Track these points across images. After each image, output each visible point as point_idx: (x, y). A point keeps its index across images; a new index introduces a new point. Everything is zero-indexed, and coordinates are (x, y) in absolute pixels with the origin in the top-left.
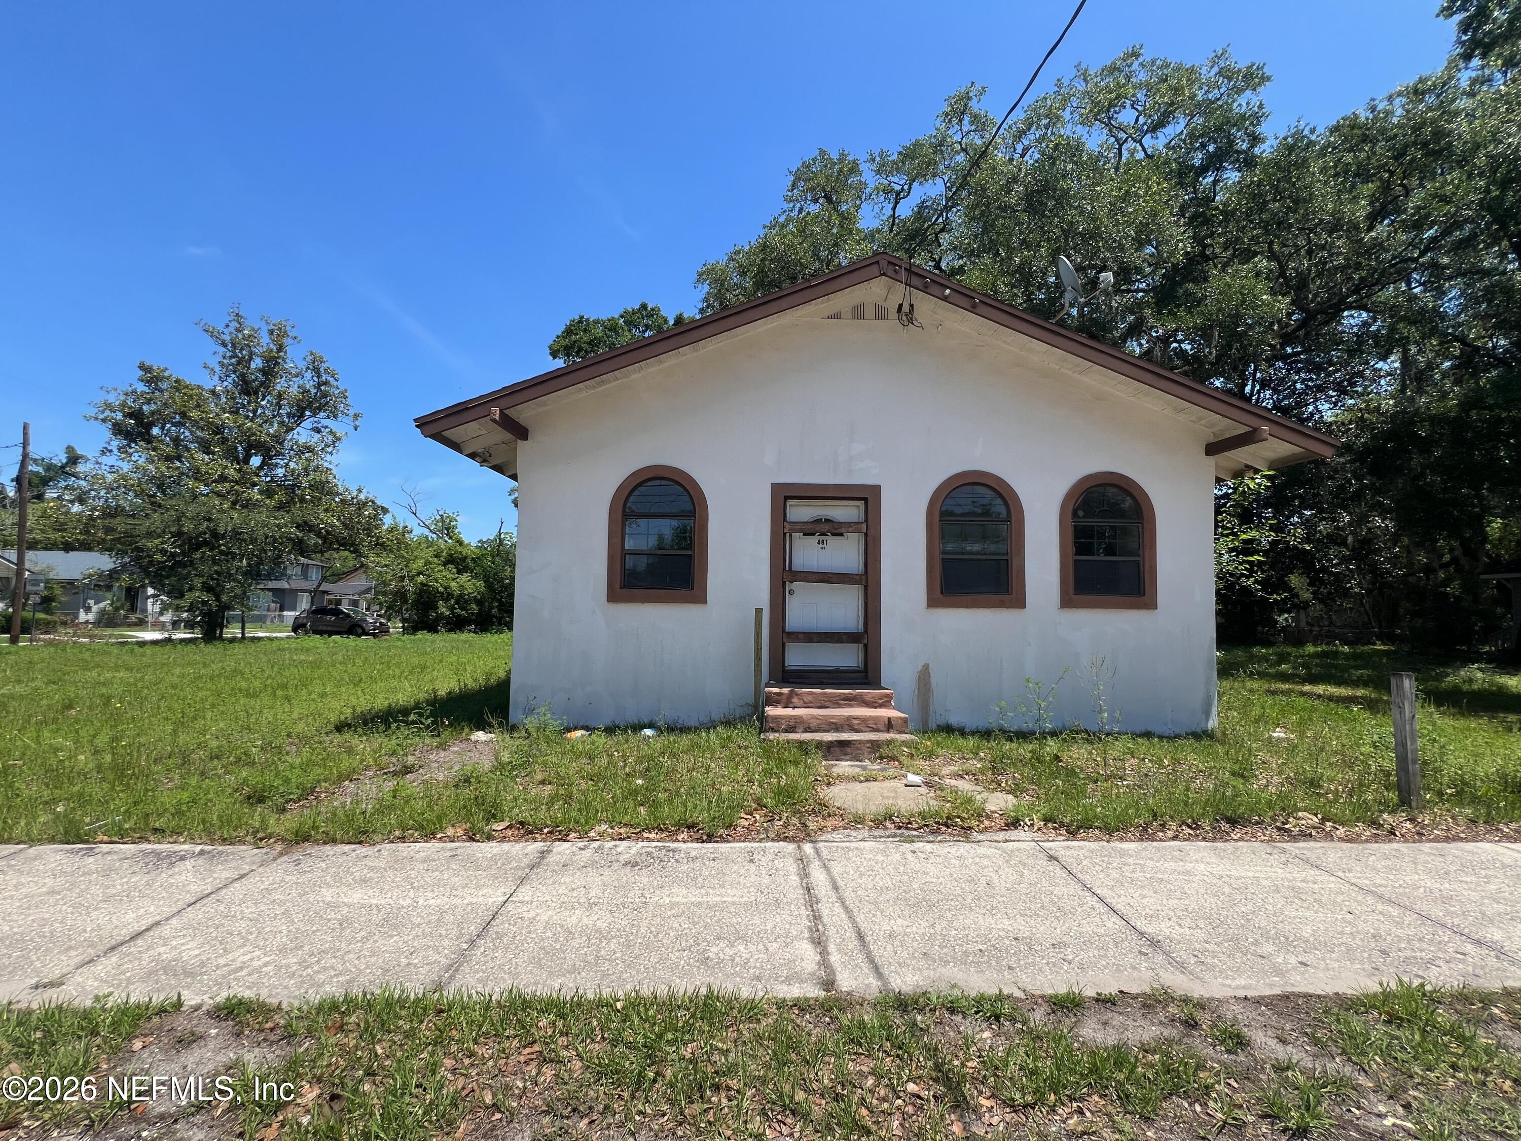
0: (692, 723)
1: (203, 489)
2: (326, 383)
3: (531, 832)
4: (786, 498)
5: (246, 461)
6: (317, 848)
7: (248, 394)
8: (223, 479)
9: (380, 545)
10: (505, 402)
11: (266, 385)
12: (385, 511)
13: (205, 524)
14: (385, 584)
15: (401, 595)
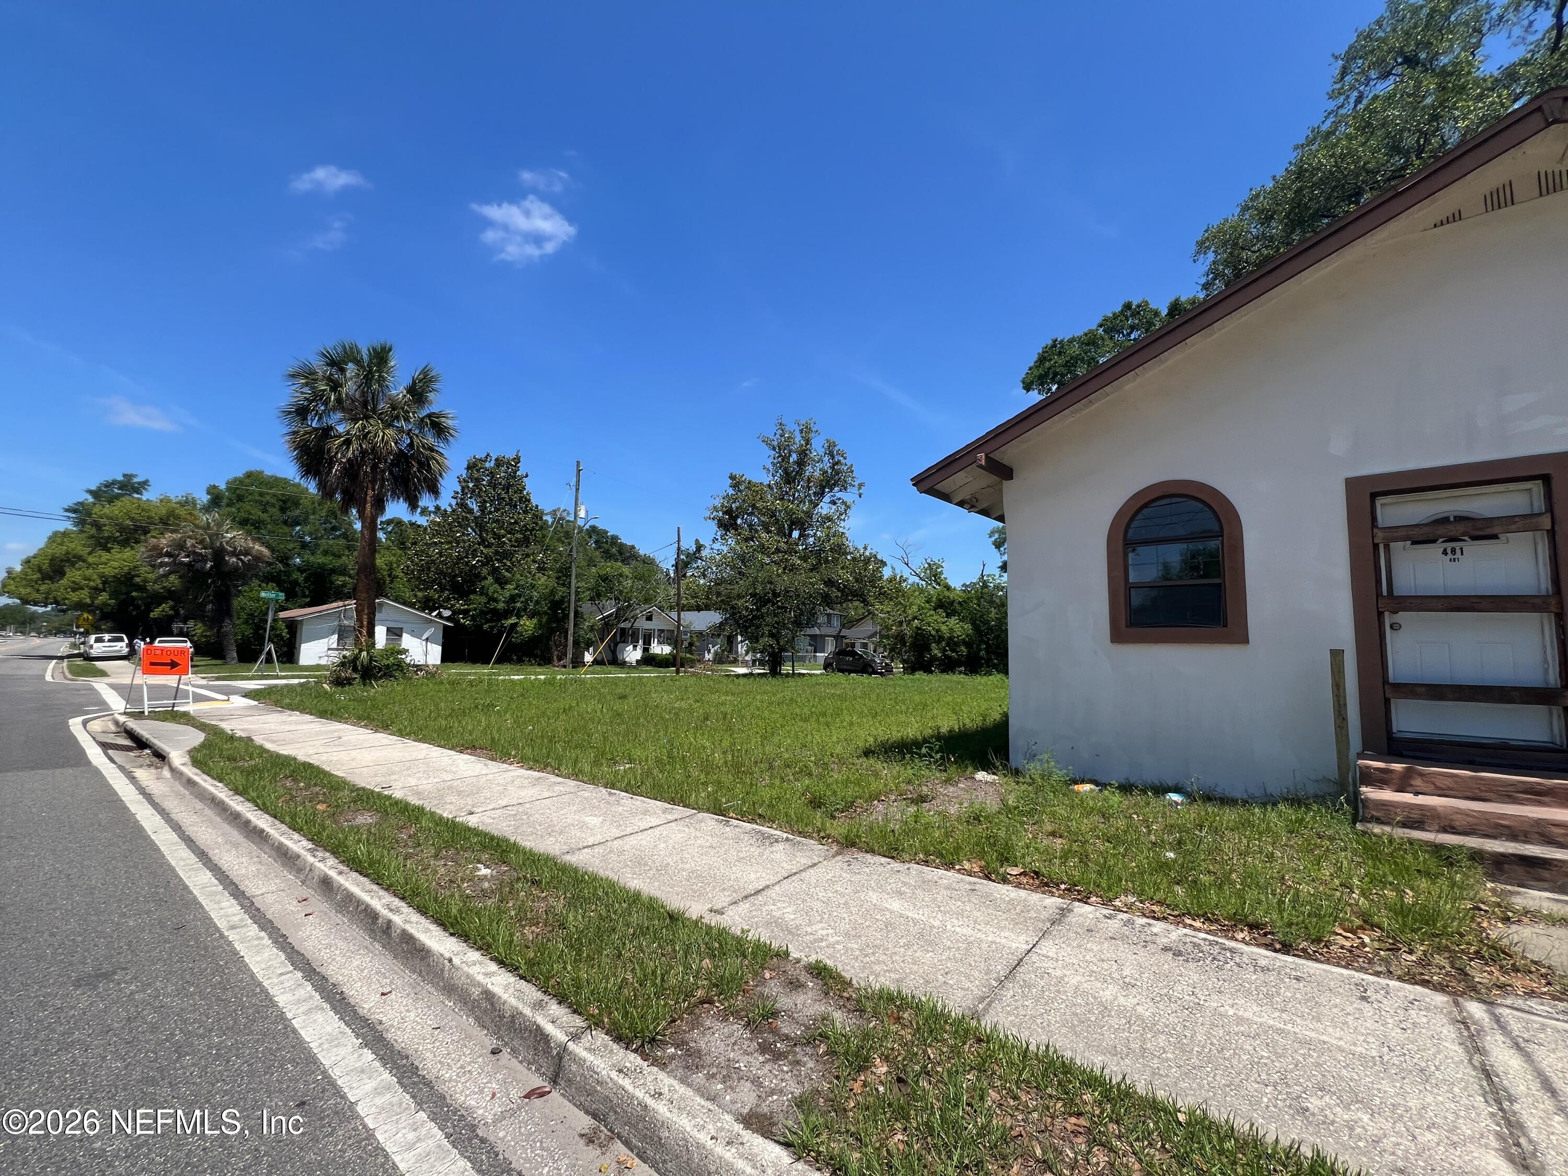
0: (1237, 795)
1: (767, 560)
2: (838, 463)
3: (1047, 885)
4: (1374, 496)
5: (790, 535)
6: (861, 854)
7: (789, 483)
8: (778, 550)
9: (882, 595)
10: (988, 448)
11: (800, 473)
12: (884, 564)
13: (769, 586)
14: (888, 628)
15: (900, 638)
